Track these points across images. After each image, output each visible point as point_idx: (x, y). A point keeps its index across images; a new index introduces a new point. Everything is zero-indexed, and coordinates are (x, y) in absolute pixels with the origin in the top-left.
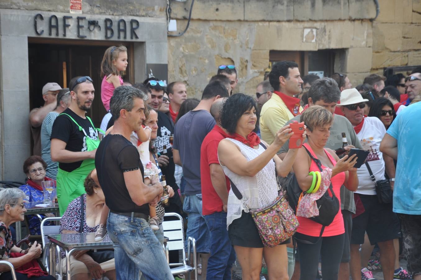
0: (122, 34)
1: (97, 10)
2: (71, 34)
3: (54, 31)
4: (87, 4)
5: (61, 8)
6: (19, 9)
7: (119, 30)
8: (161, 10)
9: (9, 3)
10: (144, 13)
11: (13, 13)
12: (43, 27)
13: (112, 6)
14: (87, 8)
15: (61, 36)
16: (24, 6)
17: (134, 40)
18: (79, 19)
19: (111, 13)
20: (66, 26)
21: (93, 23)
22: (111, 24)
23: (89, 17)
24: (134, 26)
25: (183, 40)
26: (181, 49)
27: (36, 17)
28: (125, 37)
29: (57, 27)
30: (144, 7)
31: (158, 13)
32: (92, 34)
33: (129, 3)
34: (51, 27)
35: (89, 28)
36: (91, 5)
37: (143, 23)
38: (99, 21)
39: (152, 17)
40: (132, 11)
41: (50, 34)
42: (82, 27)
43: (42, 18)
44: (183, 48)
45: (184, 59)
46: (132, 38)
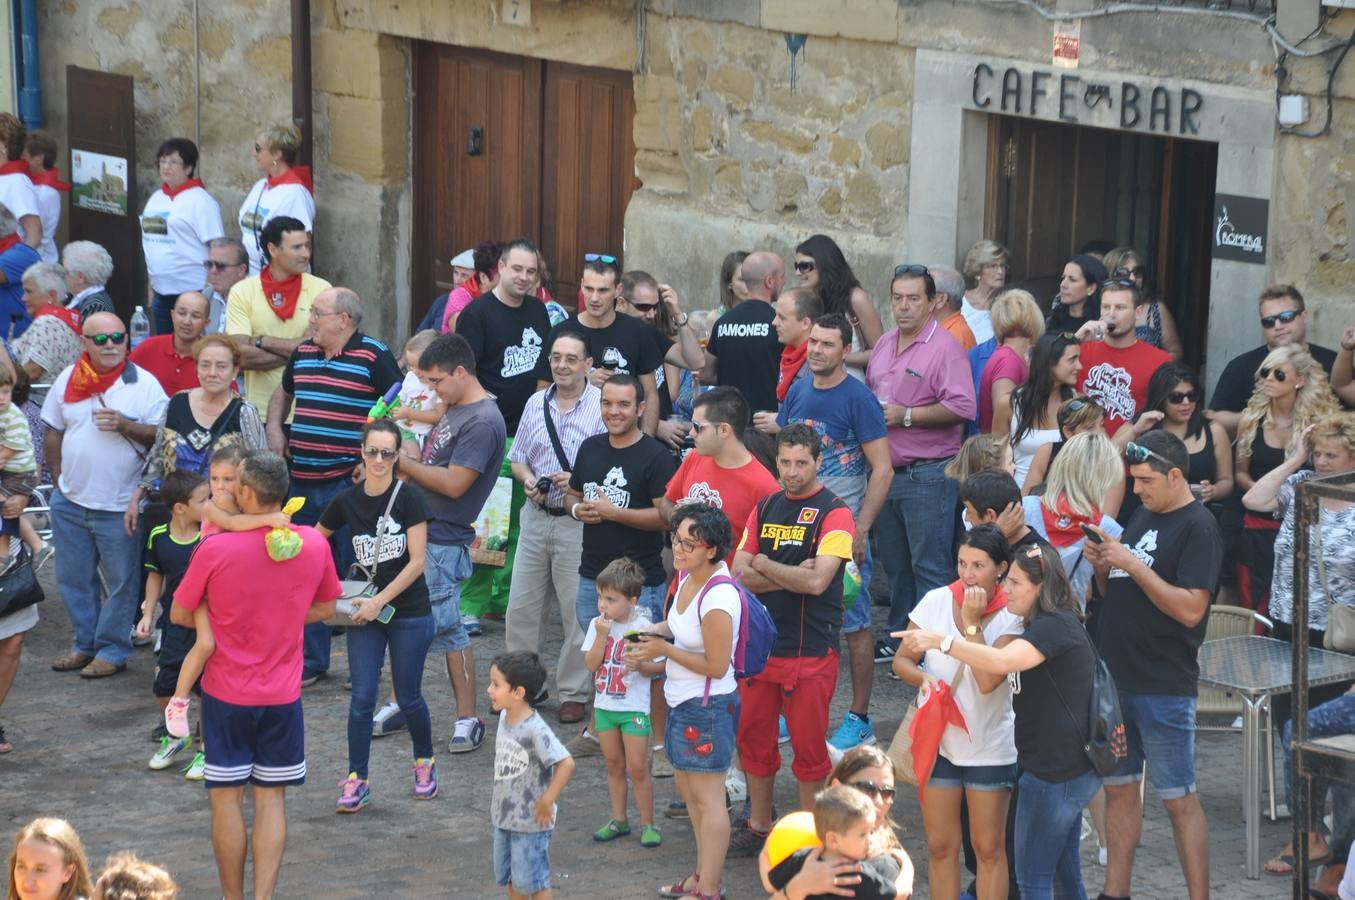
0: (1160, 120)
1: (1113, 63)
2: (1048, 111)
3: (1011, 101)
4: (1090, 47)
5: (1036, 52)
6: (953, 50)
7: (1154, 112)
8: (1265, 72)
9: (937, 38)
10: (1223, 76)
11: (939, 59)
12: (992, 90)
13: (1148, 55)
14: (1091, 56)
15: (1026, 113)
16: (964, 46)
17: (1188, 135)
18: (1065, 79)
19: (1145, 70)
20: (1037, 93)
21: (1099, 91)
22: (1137, 96)
23: (1090, 76)
24: (1192, 103)
25: (1340, 147)
26: (1333, 167)
27: (978, 69)
28: (1167, 127)
29: (1018, 92)
30: (1224, 63)
31: (1258, 77)
32: (1095, 114)
33: (1188, 51)
34: (1006, 92)
35: (1086, 100)
36: (1100, 51)
37: (1215, 98)
38: (1111, 87)
39: (1243, 85)
40: (1193, 68)
41: (1004, 106)
42: (1071, 97)
43: (991, 73)
44: (1339, 164)
45: (1341, 192)
46: (1183, 130)
